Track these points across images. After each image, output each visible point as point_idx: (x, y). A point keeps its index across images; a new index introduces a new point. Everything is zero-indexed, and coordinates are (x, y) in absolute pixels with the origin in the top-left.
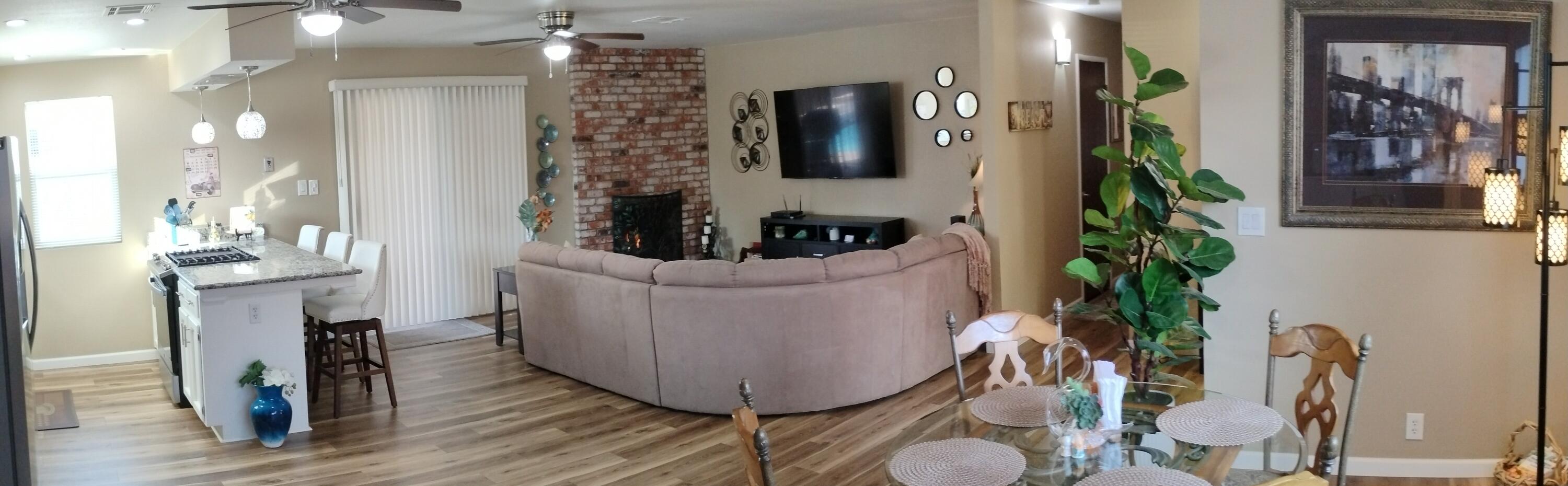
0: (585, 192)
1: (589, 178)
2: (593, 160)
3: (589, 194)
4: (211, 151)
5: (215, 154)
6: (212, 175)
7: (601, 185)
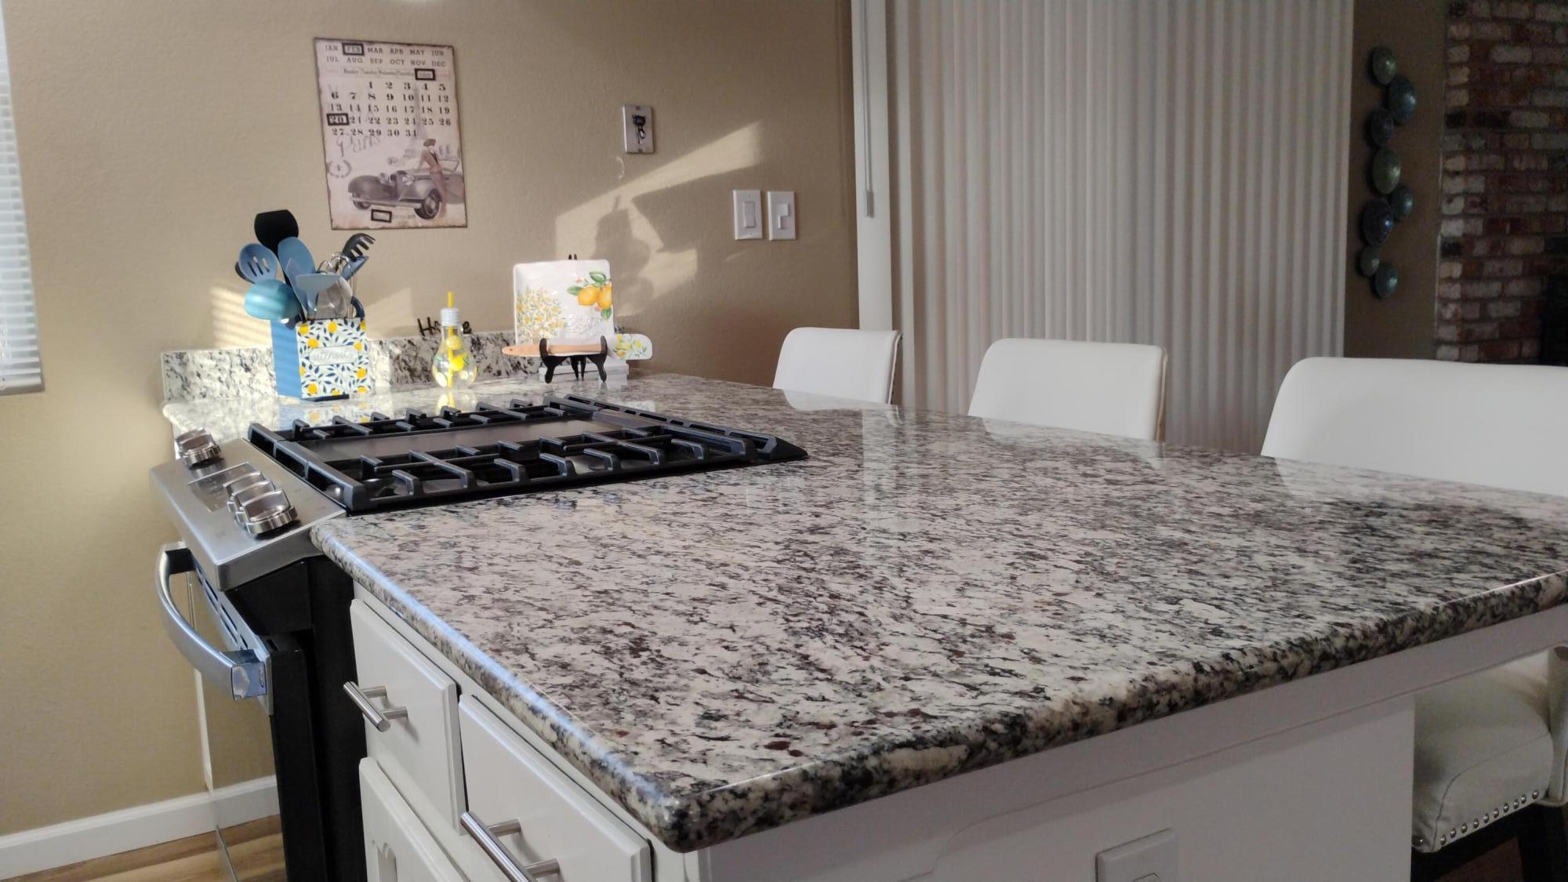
0: (1480, 262)
1: (1493, 226)
2: (1503, 180)
3: (1492, 267)
4: (427, 59)
5: (444, 71)
6: (434, 149)
7: (1517, 246)
